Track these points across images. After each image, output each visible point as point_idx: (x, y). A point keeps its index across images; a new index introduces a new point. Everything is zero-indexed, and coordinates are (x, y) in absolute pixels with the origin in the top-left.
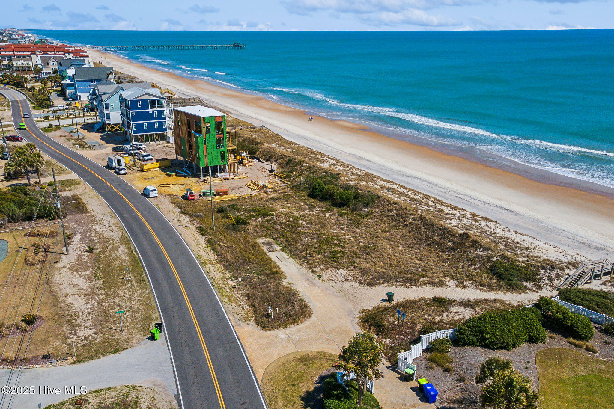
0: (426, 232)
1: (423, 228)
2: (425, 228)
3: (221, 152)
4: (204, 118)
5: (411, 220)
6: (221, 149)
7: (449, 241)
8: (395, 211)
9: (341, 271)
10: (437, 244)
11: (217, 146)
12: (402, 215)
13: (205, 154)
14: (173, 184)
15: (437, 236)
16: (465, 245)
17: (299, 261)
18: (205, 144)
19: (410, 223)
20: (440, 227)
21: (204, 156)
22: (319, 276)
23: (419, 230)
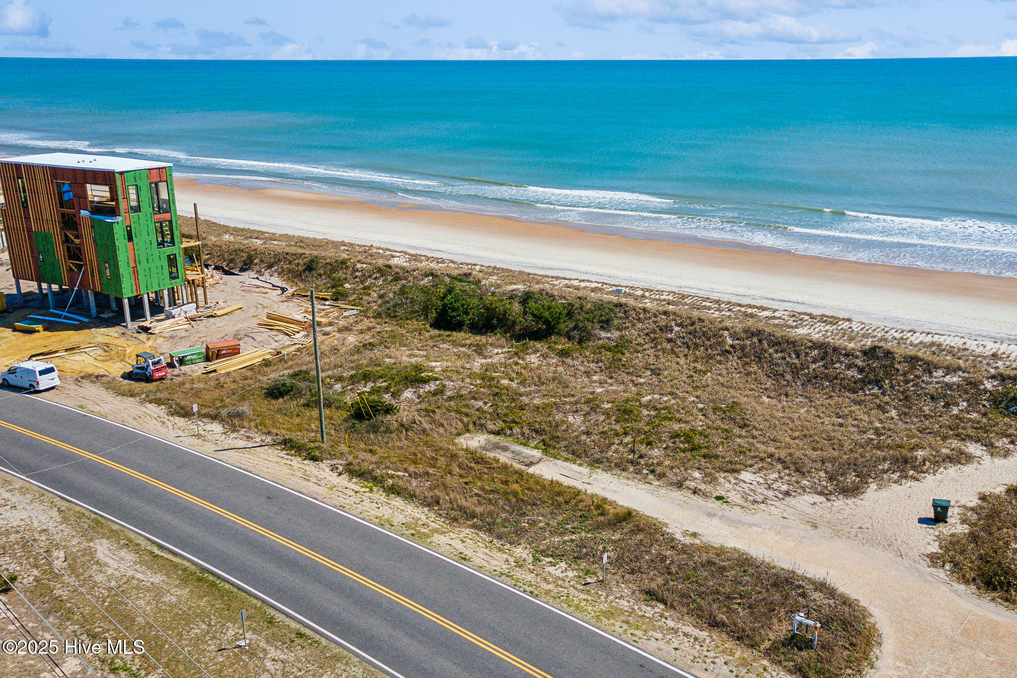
0: (784, 358)
1: (771, 351)
2: (777, 352)
3: (169, 256)
4: (121, 173)
5: (729, 341)
6: (168, 250)
7: (849, 367)
8: (677, 329)
9: (746, 476)
10: (827, 377)
11: (159, 244)
12: (704, 334)
13: (132, 264)
14: (66, 350)
15: (814, 362)
16: (898, 370)
17: (624, 474)
18: (130, 239)
19: (732, 346)
20: (810, 344)
21: (131, 270)
22: (719, 498)
23: (765, 357)
